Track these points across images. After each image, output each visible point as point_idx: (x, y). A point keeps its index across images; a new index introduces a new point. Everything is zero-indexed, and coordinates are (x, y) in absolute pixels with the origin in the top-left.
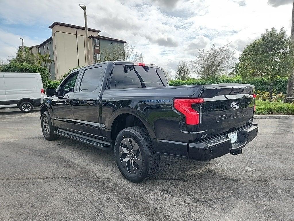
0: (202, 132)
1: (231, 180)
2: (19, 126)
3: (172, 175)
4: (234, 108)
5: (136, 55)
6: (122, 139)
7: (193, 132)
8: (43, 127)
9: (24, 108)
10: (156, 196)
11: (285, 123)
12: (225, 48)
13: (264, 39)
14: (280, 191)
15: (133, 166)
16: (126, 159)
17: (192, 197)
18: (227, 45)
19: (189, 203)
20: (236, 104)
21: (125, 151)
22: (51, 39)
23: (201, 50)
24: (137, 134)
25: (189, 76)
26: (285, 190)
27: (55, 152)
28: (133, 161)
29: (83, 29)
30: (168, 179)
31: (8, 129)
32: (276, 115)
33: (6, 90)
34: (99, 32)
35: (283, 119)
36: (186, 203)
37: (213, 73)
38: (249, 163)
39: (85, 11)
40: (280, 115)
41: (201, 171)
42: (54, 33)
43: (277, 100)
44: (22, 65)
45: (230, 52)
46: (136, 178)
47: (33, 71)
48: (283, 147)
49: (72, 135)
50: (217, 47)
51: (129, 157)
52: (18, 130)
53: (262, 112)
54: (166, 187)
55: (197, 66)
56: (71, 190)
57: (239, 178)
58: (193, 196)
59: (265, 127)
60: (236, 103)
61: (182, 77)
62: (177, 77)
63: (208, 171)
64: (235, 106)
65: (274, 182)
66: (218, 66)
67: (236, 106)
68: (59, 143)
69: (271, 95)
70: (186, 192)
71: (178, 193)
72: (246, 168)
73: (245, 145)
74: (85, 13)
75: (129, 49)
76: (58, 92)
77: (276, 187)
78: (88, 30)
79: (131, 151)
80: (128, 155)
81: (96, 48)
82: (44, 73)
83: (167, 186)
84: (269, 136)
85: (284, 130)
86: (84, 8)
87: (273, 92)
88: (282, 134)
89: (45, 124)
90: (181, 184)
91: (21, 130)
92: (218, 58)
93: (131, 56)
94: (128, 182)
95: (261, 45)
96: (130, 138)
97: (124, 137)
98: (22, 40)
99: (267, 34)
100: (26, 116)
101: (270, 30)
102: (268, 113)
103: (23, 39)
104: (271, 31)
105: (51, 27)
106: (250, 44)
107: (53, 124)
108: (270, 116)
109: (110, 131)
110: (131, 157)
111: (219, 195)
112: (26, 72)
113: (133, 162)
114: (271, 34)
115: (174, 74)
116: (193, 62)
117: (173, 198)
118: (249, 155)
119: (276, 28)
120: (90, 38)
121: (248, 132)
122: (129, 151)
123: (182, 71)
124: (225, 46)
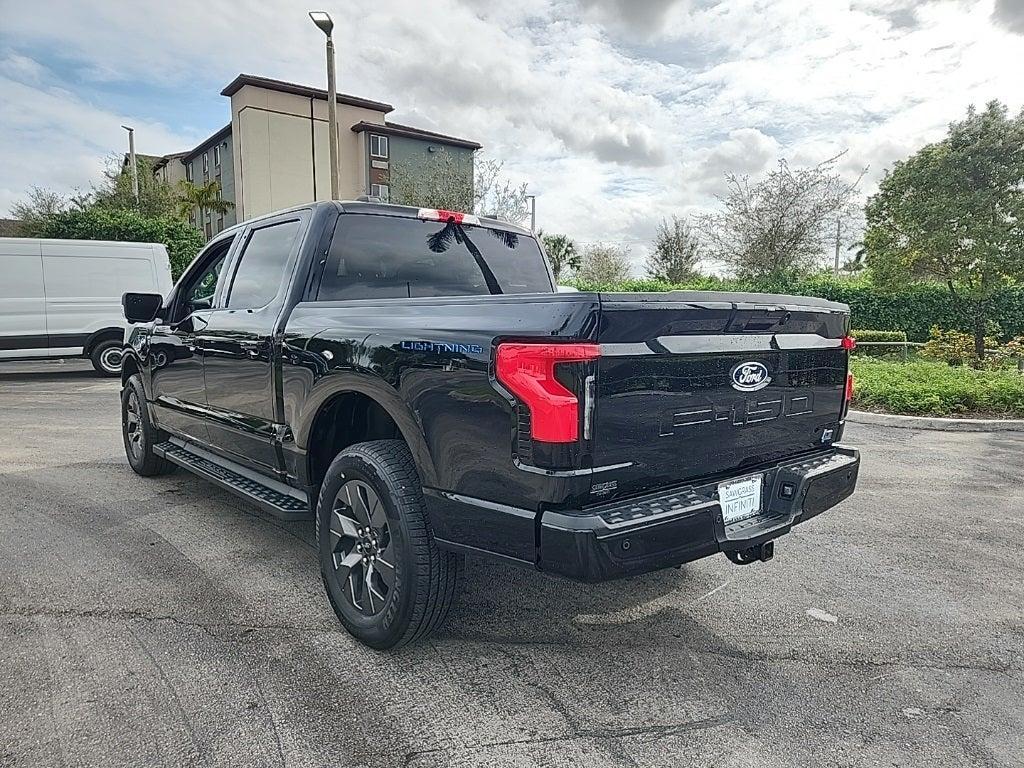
0: (595, 470)
1: (741, 654)
2: (70, 422)
3: (524, 625)
4: (745, 383)
5: (506, 190)
6: (338, 484)
7: (556, 469)
8: (129, 428)
9: (105, 362)
10: (432, 704)
11: (1011, 447)
12: (824, 173)
13: (958, 141)
14: (917, 711)
15: (369, 584)
16: (350, 560)
17: (567, 716)
18: (831, 161)
19: (545, 740)
20: (753, 372)
21: (348, 527)
22: (227, 132)
23: (739, 179)
24: (383, 470)
25: (696, 267)
26: (939, 709)
27: (142, 520)
28: (371, 566)
29: (321, 96)
30: (505, 640)
31: (26, 431)
32: (984, 418)
33: (49, 299)
34: (388, 109)
35: (1011, 433)
36: (537, 737)
37: (781, 260)
38: (828, 595)
39: (329, 35)
40: (1001, 418)
41: (635, 613)
42: (237, 113)
43: (1001, 362)
44: (112, 216)
45: (841, 185)
46: (375, 631)
47: (150, 237)
48: (980, 537)
49: (202, 459)
50: (793, 170)
51: (361, 550)
52: (57, 435)
53: (933, 404)
54: (483, 671)
55: (721, 233)
56: (136, 662)
57: (773, 648)
58: (572, 713)
59: (933, 461)
60: (755, 368)
61: (670, 272)
62: (655, 272)
63: (664, 615)
64: (750, 379)
65: (905, 674)
66: (797, 237)
67: (756, 377)
68: (172, 488)
69: (980, 345)
70: (552, 696)
71: (519, 696)
72: (809, 612)
73: (790, 526)
74: (330, 43)
75: (482, 171)
76: (169, 308)
77: (905, 692)
78: (338, 102)
79: (368, 529)
80: (357, 542)
81: (376, 164)
82: (185, 246)
83: (492, 665)
84: (937, 494)
85: (999, 473)
86: (327, 27)
87: (988, 336)
88: (992, 487)
89: (132, 418)
90: (541, 662)
91: (67, 435)
92: (799, 208)
93: (490, 196)
94: (349, 644)
95: (946, 162)
96: (363, 484)
97: (343, 476)
98: (131, 134)
99: (969, 123)
100: (108, 388)
101: (981, 109)
102: (958, 410)
103: (131, 130)
104: (985, 115)
105: (229, 92)
106: (905, 160)
107: (152, 421)
108: (963, 420)
109: (305, 452)
110: (368, 552)
111: (676, 713)
112: (125, 240)
113: (371, 571)
114: (987, 125)
115: (643, 262)
116: (706, 217)
117: (495, 716)
118: (838, 564)
119: (1002, 101)
120: (356, 129)
121: (807, 476)
122: (360, 528)
123: (673, 250)
124: (823, 166)
